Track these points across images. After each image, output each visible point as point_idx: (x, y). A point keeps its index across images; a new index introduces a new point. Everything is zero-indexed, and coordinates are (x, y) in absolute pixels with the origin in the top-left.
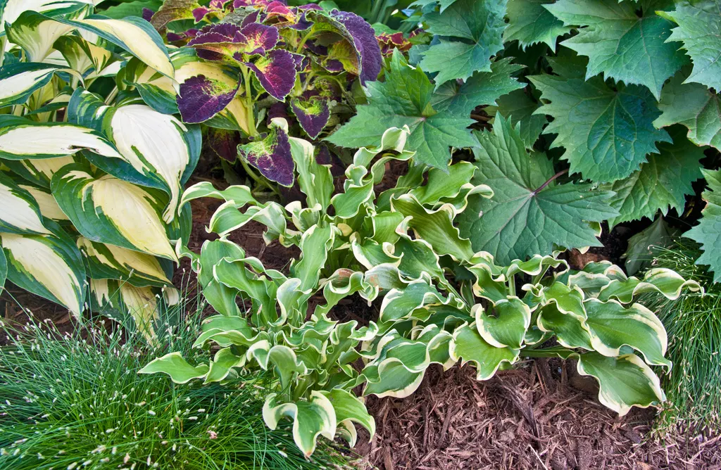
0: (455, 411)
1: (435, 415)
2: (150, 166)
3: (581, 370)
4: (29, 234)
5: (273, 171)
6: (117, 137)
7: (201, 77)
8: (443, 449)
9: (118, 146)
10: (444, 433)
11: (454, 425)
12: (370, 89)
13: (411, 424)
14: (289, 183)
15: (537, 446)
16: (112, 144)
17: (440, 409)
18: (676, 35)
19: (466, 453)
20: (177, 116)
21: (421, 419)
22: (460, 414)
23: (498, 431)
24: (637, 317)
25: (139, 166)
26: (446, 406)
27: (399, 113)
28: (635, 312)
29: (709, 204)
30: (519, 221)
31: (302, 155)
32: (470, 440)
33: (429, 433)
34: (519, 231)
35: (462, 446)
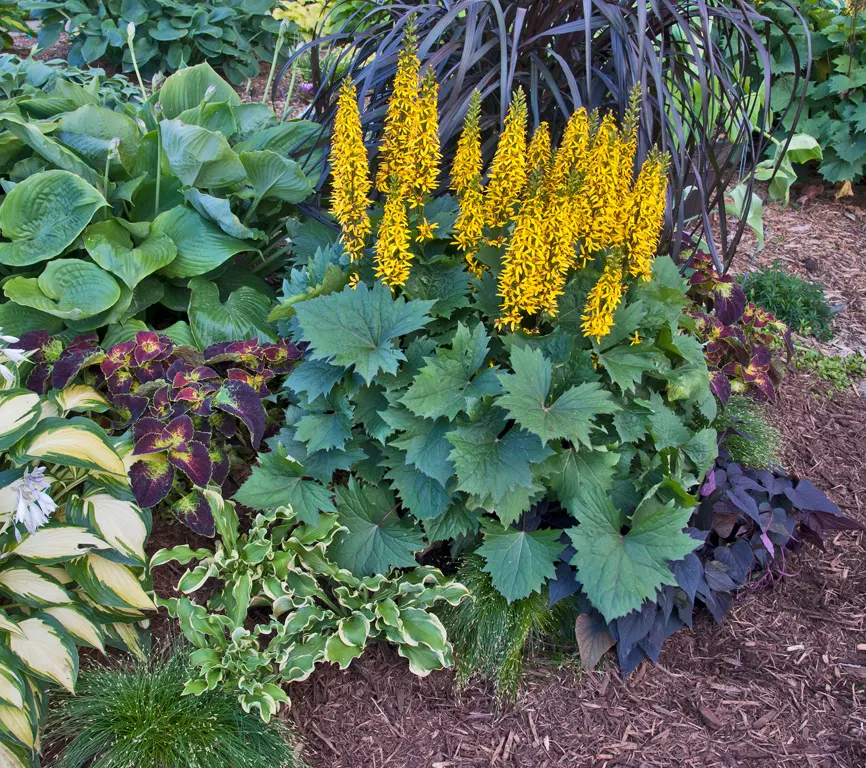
0: (330, 679)
1: (319, 683)
2: (131, 551)
3: (401, 653)
4: (63, 605)
5: (200, 525)
6: (104, 530)
7: (140, 462)
8: (325, 703)
9: (107, 538)
10: (325, 694)
11: (330, 688)
12: (261, 458)
13: (306, 690)
14: (212, 534)
15: (376, 697)
16: (102, 538)
17: (322, 679)
18: (453, 455)
19: (337, 705)
20: (133, 502)
21: (311, 686)
22: (334, 681)
23: (355, 689)
24: (431, 621)
25: (124, 552)
26: (326, 676)
27: (283, 475)
28: (430, 618)
29: (486, 534)
30: (368, 546)
31: (216, 505)
32: (339, 697)
33: (317, 695)
34: (368, 553)
35: (335, 701)
